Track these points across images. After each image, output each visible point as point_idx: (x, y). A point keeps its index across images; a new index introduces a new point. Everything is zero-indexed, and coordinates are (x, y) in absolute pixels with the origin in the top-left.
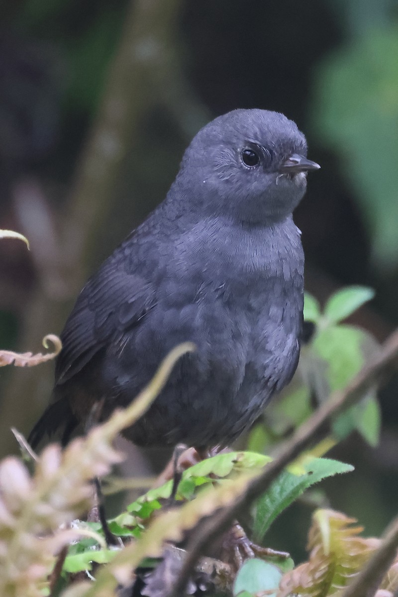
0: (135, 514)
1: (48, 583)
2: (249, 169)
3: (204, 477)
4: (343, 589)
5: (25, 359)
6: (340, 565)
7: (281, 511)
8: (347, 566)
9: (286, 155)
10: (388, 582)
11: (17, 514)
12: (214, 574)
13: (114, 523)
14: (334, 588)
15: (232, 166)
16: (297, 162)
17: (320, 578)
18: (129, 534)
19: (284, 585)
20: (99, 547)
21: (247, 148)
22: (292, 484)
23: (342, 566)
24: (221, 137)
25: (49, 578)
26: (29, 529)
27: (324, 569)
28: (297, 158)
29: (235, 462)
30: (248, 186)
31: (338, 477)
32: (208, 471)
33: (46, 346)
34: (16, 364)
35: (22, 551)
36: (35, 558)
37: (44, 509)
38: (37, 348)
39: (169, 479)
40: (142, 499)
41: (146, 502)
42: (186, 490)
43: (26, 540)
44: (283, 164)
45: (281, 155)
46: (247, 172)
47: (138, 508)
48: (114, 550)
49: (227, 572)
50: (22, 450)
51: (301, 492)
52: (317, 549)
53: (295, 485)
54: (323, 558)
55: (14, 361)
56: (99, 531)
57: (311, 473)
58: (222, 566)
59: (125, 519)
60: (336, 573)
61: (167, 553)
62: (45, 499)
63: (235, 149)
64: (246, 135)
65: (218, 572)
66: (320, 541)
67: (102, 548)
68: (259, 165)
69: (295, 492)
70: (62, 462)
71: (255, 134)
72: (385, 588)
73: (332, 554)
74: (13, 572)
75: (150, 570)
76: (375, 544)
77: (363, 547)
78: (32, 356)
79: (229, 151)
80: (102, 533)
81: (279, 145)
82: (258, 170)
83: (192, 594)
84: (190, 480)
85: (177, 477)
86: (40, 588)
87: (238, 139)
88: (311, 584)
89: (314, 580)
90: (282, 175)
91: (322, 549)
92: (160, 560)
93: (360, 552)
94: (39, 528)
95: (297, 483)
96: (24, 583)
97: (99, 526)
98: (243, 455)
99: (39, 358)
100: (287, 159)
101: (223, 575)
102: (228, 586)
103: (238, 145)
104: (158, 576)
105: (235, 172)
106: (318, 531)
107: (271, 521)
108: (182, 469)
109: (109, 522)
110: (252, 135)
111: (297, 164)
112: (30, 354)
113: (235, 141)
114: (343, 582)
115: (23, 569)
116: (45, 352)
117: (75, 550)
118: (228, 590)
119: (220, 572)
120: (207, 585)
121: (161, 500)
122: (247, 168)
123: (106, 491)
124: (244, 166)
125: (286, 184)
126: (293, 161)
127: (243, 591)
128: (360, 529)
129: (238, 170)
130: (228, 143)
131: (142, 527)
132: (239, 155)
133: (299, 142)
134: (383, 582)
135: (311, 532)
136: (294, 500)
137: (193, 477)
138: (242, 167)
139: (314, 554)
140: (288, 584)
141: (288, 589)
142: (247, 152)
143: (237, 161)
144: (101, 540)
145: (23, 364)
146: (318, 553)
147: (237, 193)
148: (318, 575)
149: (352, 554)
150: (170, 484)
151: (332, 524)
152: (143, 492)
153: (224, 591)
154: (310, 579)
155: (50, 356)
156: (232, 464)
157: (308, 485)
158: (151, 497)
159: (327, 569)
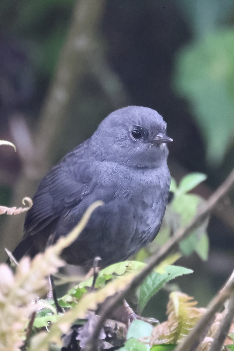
0: (73, 295)
1: (25, 333)
2: (136, 140)
3: (110, 275)
4: (186, 336)
5: (12, 211)
6: (185, 323)
7: (153, 295)
8: (189, 324)
9: (155, 133)
10: (211, 333)
11: (6, 295)
12: (116, 328)
13: (61, 301)
14: (181, 336)
15: (126, 139)
16: (160, 137)
17: (174, 330)
18: (69, 306)
19: (154, 334)
20: (53, 313)
21: (135, 129)
22: (159, 280)
23: (186, 323)
24: (120, 122)
25: (25, 330)
26: (13, 303)
27: (176, 325)
28: (161, 135)
29: (127, 267)
30: (134, 149)
31: (184, 276)
32: (112, 272)
33: (24, 204)
34: (7, 214)
35: (9, 315)
36: (16, 319)
37: (21, 292)
38: (19, 205)
39: (91, 276)
40: (76, 287)
41: (79, 289)
42: (100, 282)
43: (12, 309)
44: (153, 138)
45: (152, 133)
46: (135, 142)
47: (74, 292)
48: (61, 315)
49: (123, 328)
50: (11, 260)
51: (164, 285)
52: (172, 313)
53: (161, 281)
54: (175, 318)
55: (6, 212)
56: (53, 305)
57: (169, 274)
58: (121, 325)
59: (67, 298)
60: (183, 328)
61: (90, 316)
62: (22, 287)
63: (128, 130)
64: (134, 122)
65: (118, 328)
66: (173, 309)
67: (54, 314)
68: (141, 138)
69: (161, 284)
70: (31, 266)
71: (139, 122)
72: (210, 336)
73: (180, 317)
74: (5, 327)
75: (81, 326)
76: (204, 311)
77: (197, 313)
78: (16, 209)
79: (125, 131)
80: (55, 306)
81: (152, 128)
82: (141, 141)
83: (104, 339)
84: (102, 277)
85: (96, 275)
86: (20, 336)
87: (130, 124)
88: (169, 334)
89: (170, 331)
90: (153, 144)
91: (174, 314)
92: (86, 320)
93: (196, 316)
94: (18, 302)
95: (162, 279)
96: (11, 333)
97: (53, 302)
98: (131, 263)
99: (20, 210)
100: (156, 136)
101: (121, 330)
102: (124, 336)
103: (130, 127)
104: (85, 329)
105: (128, 142)
106: (172, 304)
107: (148, 300)
108: (99, 270)
109: (59, 299)
110: (137, 122)
111: (161, 139)
112: (15, 208)
113: (127, 124)
114: (186, 332)
115: (10, 325)
116: (23, 207)
117: (40, 315)
118: (124, 338)
119: (119, 328)
120: (112, 334)
121: (87, 288)
122: (135, 140)
123: (57, 283)
124: (133, 139)
125: (155, 149)
126: (159, 137)
127: (132, 338)
128: (196, 303)
129: (130, 141)
130: (123, 125)
131: (76, 302)
132: (130, 133)
133: (163, 127)
134: (209, 333)
135: (169, 305)
136: (160, 289)
137: (104, 275)
138: (132, 139)
139: (170, 317)
140: (157, 333)
141: (157, 336)
142: (135, 132)
143: (129, 136)
144: (54, 310)
145: (11, 213)
146: (172, 316)
147: (129, 153)
148: (172, 329)
149: (191, 317)
150: (92, 279)
151: (180, 300)
152: (77, 283)
153: (122, 339)
154: (168, 331)
155: (26, 209)
156: (126, 268)
157: (168, 281)
158: (81, 286)
159: (177, 325)
